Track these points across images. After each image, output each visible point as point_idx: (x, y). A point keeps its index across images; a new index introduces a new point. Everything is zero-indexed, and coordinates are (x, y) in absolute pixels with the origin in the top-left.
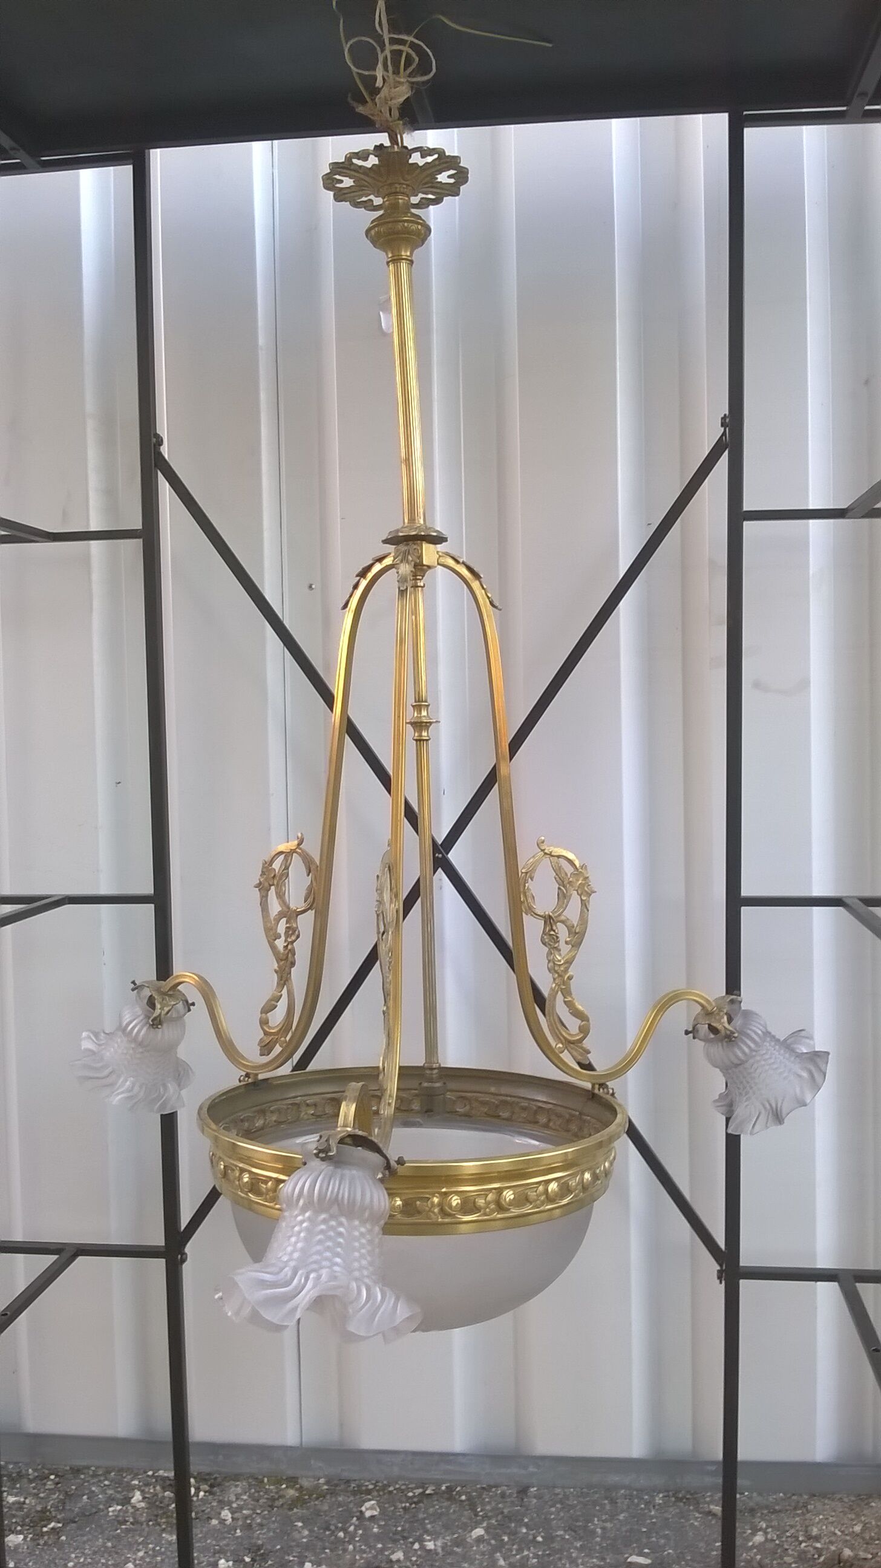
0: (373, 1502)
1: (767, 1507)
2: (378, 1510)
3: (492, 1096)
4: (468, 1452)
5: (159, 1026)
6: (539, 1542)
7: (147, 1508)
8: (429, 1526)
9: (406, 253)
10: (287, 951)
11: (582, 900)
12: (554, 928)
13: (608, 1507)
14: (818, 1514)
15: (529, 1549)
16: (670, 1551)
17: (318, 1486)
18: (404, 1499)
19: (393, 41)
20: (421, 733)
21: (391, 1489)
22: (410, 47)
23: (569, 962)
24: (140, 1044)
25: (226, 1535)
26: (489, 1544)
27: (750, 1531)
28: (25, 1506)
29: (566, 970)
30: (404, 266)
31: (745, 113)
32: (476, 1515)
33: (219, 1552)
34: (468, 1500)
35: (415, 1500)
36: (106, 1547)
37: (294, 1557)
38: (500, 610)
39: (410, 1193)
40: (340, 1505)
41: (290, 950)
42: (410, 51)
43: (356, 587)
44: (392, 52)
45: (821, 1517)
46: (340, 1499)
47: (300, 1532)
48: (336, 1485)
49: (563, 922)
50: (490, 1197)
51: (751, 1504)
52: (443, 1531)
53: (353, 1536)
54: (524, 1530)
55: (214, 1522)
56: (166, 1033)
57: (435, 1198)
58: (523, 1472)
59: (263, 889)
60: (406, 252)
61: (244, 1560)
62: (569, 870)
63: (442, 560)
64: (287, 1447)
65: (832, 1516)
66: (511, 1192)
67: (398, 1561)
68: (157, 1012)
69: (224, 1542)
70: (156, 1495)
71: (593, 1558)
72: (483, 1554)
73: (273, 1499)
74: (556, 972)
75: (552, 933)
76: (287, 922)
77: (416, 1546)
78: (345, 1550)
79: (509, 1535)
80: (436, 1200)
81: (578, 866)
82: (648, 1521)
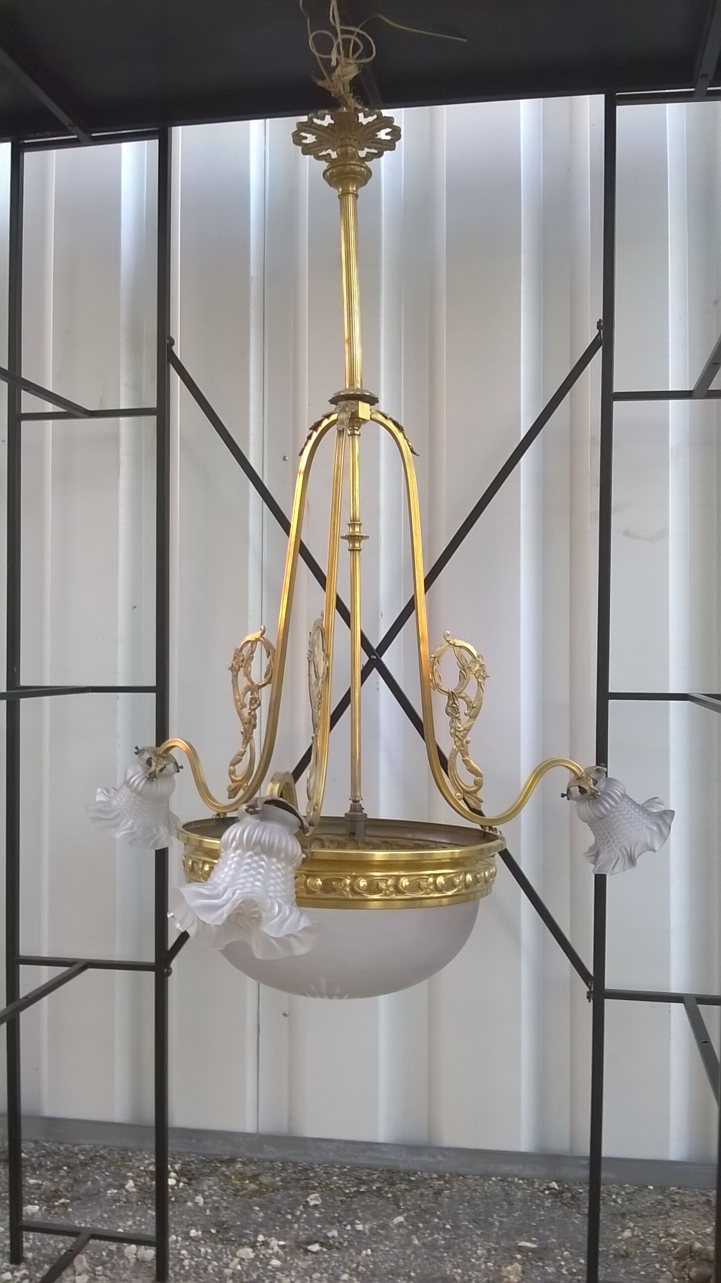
0: (317, 1195)
1: (636, 1212)
2: (321, 1201)
3: (408, 841)
4: (389, 1142)
6: (448, 1229)
7: (137, 1193)
8: (360, 1214)
9: (352, 189)
10: (250, 717)
11: (478, 682)
12: (456, 702)
13: (506, 1207)
14: (676, 1219)
15: (439, 1234)
16: (554, 1240)
17: (274, 1183)
18: (341, 1194)
19: (344, 32)
20: (355, 544)
21: (332, 1187)
22: (356, 36)
23: (467, 730)
25: (198, 1214)
26: (408, 1229)
27: (620, 1229)
28: (43, 1187)
29: (465, 736)
30: (350, 198)
31: (617, 94)
32: (399, 1208)
33: (191, 1225)
34: (393, 1197)
35: (351, 1195)
36: (103, 1218)
37: (250, 1231)
38: (418, 456)
39: (330, 875)
40: (290, 1196)
41: (253, 715)
42: (357, 39)
43: (309, 437)
44: (343, 40)
45: (679, 1221)
46: (291, 1192)
47: (257, 1214)
48: (289, 1183)
49: (463, 698)
50: (390, 882)
51: (624, 1210)
52: (371, 1218)
53: (297, 1219)
54: (436, 1220)
55: (190, 1204)
56: (160, 786)
57: (347, 880)
58: (432, 1160)
59: (234, 670)
60: (353, 187)
61: (210, 1232)
62: (469, 658)
63: (374, 416)
64: (246, 1133)
65: (689, 1221)
66: (407, 880)
67: (333, 1237)
68: (153, 768)
69: (197, 1218)
70: (145, 1183)
71: (489, 1242)
72: (402, 1235)
73: (238, 1190)
74: (457, 736)
75: (454, 705)
76: (251, 694)
77: (349, 1227)
78: (291, 1228)
79: (423, 1223)
80: (348, 881)
81: (476, 655)
82: (538, 1218)
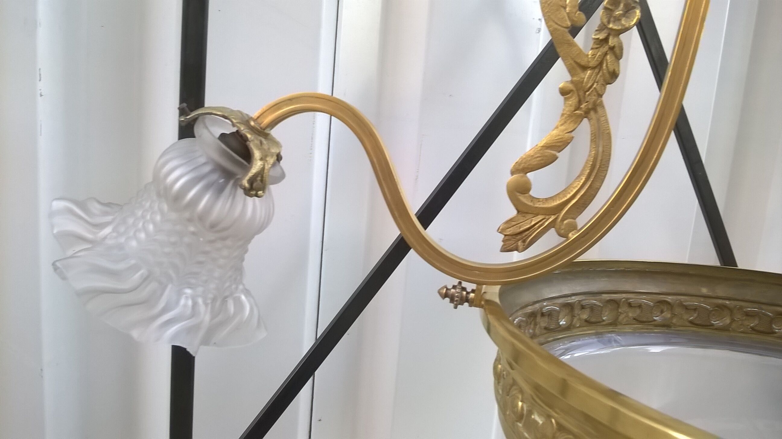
5: (260, 193)
10: (605, 49)
24: (213, 226)
41: (612, 49)
